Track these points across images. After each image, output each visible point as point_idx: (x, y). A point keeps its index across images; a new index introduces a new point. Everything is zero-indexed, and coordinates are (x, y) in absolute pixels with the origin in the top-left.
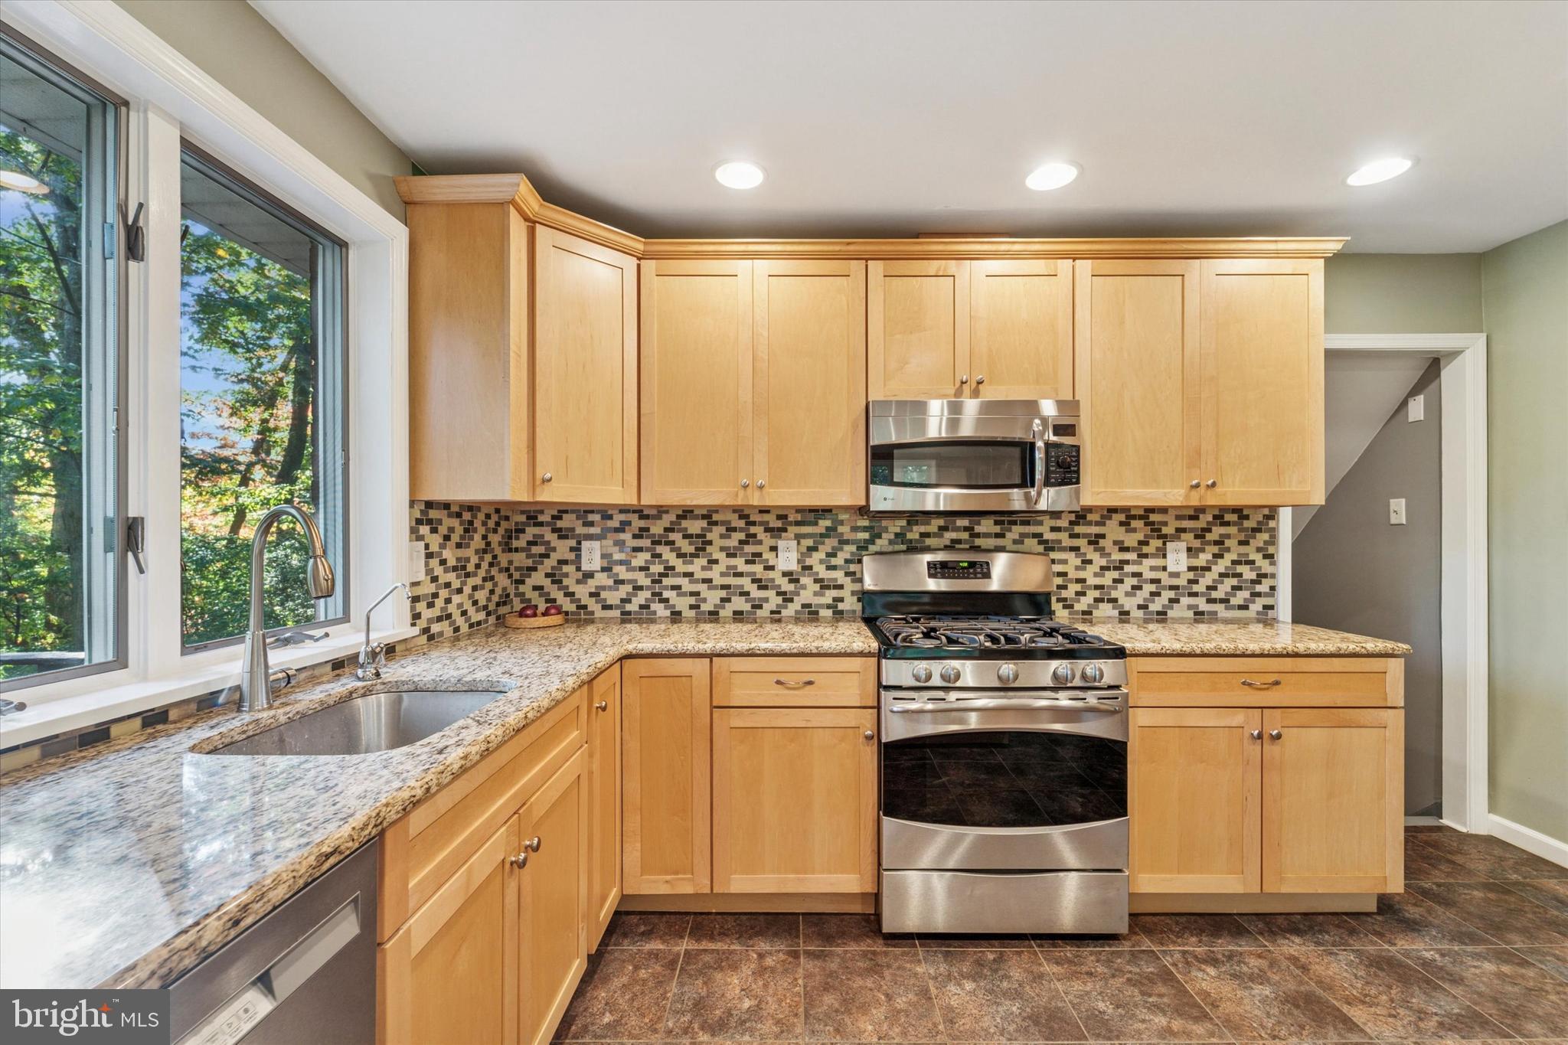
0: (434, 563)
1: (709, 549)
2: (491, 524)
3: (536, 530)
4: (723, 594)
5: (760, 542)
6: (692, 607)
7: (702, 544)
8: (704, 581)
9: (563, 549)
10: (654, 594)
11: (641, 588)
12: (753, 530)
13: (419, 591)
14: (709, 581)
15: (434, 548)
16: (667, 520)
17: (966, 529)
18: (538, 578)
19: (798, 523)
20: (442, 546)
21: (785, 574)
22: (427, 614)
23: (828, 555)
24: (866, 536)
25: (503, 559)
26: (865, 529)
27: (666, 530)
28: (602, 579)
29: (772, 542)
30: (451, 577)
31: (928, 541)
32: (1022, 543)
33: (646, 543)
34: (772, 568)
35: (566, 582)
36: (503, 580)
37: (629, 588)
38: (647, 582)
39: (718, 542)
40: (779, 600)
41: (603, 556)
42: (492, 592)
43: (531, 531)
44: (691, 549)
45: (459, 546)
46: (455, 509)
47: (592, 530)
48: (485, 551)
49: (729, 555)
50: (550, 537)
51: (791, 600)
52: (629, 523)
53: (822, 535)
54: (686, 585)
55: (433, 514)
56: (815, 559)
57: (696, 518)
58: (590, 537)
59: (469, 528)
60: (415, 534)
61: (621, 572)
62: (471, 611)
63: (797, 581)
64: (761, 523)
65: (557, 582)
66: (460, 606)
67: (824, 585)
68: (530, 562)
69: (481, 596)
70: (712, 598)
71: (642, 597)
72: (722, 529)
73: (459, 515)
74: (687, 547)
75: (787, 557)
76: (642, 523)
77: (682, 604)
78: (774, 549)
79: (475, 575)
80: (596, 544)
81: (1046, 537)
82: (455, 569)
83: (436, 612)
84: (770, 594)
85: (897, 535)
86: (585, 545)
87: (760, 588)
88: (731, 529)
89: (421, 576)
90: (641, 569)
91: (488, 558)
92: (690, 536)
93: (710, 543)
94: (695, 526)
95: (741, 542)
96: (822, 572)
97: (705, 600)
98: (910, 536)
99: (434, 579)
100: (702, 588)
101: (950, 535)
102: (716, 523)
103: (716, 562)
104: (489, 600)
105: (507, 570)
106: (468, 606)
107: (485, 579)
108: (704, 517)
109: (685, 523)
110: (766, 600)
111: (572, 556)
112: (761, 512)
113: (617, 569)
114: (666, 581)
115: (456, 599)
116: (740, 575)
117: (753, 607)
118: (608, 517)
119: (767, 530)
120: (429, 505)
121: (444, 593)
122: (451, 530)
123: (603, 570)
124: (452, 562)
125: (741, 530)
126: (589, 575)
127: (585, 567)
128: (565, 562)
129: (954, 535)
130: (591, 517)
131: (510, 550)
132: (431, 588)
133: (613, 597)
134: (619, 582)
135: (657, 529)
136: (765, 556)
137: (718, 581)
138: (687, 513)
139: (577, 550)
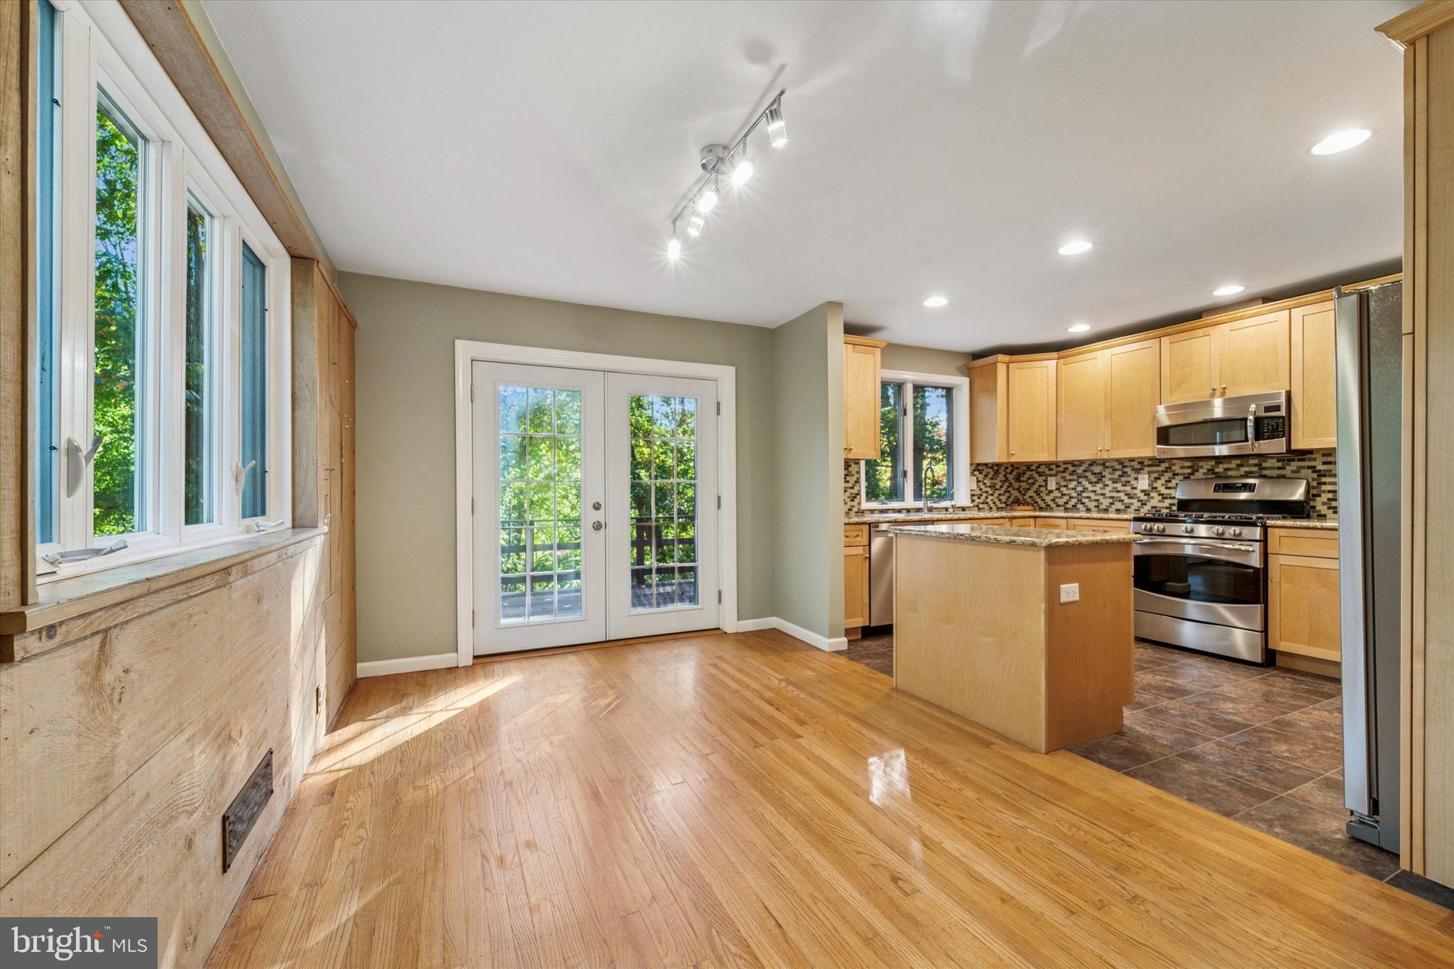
0: (981, 484)
1: (1104, 479)
2: (1009, 471)
3: (1031, 473)
4: (1111, 501)
5: (1129, 476)
6: (1096, 507)
7: (1100, 477)
8: (1102, 494)
9: (1040, 480)
10: (1078, 500)
11: (1073, 498)
12: (1126, 470)
13: (973, 493)
14: (1103, 494)
15: (981, 479)
16: (1083, 468)
17: (1255, 465)
18: (1031, 493)
19: (1149, 466)
20: (984, 479)
21: (1142, 491)
22: (977, 501)
23: (1166, 481)
24: (1190, 471)
25: (1016, 485)
26: (1189, 467)
27: (1084, 471)
28: (1057, 494)
29: (1136, 476)
30: (988, 489)
31: (1230, 473)
32: (1299, 472)
33: (1075, 477)
34: (1136, 488)
35: (1041, 494)
36: (1015, 493)
37: (1068, 497)
38: (1075, 495)
39: (1108, 476)
40: (1139, 504)
41: (1057, 484)
42: (1009, 497)
43: (1028, 473)
44: (1095, 480)
45: (992, 479)
46: (990, 465)
47: (1054, 472)
48: (1005, 481)
49: (1113, 482)
50: (1036, 476)
51: (1146, 504)
52: (1067, 469)
53: (1163, 471)
54: (1093, 496)
55: (980, 468)
56: (1158, 484)
57: (1098, 465)
58: (1051, 475)
59: (997, 473)
60: (972, 474)
61: (1064, 490)
62: (998, 503)
63: (1149, 495)
64: (1130, 466)
65: (1038, 494)
66: (992, 500)
67: (1164, 497)
68: (1028, 486)
69: (1004, 498)
70: (1105, 503)
71: (1073, 501)
72: (1110, 470)
73: (992, 468)
74: (1094, 479)
75: (1143, 483)
76: (1073, 468)
77: (1091, 505)
78: (1136, 479)
79: (999, 489)
80: (1054, 478)
81: (1318, 468)
82: (990, 487)
83: (981, 500)
84: (1135, 501)
85: (1208, 470)
86: (1049, 478)
87: (1129, 498)
88: (1115, 470)
89: (975, 487)
90: (1073, 489)
91: (1007, 484)
92: (1095, 474)
93: (1104, 477)
94: (1097, 469)
95: (1120, 476)
96: (1163, 491)
97: (1102, 504)
98: (1217, 470)
99: (981, 489)
100: (1100, 498)
101: (1244, 469)
102: (1107, 467)
103: (1107, 485)
104: (1007, 500)
105: (1018, 489)
106: (996, 500)
107: (1005, 492)
108: (1101, 465)
109: (1092, 468)
110: (1132, 504)
111: (1044, 484)
112: (1130, 461)
113: (1063, 489)
114: (1084, 495)
115: (990, 497)
116: (1119, 491)
117: (1126, 507)
118: (1058, 466)
119: (1133, 470)
120: (978, 465)
121: (985, 495)
122: (988, 473)
123: (1057, 489)
124: (988, 484)
125: (1120, 470)
126: (1051, 492)
127: (1049, 488)
128: (1040, 486)
129: (1247, 469)
130: (1051, 467)
131: (1020, 481)
132: (980, 492)
133: (1061, 501)
134: (1063, 495)
135: (1080, 471)
136: (1132, 483)
137: (1108, 494)
138: (1093, 463)
139: (1046, 481)
